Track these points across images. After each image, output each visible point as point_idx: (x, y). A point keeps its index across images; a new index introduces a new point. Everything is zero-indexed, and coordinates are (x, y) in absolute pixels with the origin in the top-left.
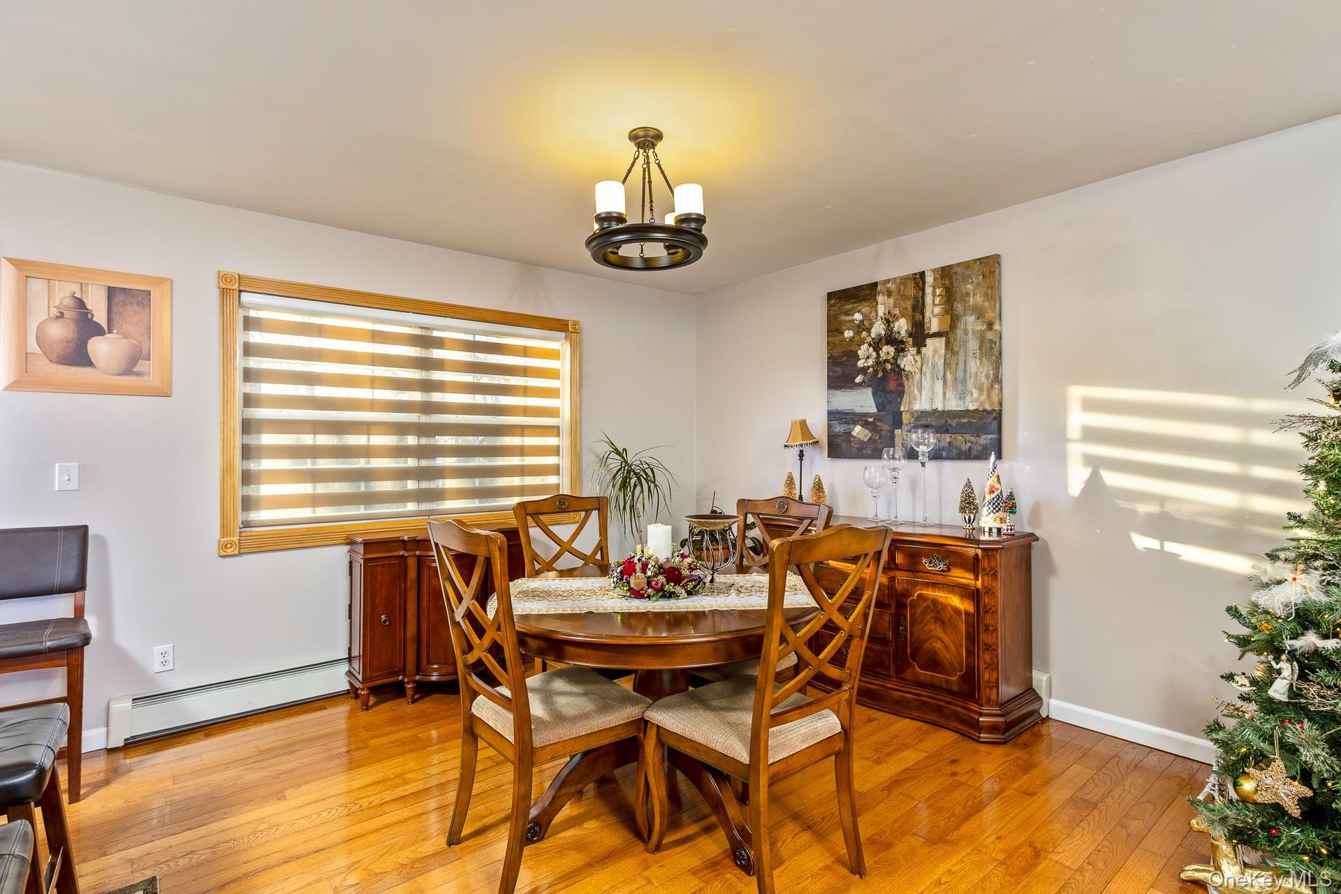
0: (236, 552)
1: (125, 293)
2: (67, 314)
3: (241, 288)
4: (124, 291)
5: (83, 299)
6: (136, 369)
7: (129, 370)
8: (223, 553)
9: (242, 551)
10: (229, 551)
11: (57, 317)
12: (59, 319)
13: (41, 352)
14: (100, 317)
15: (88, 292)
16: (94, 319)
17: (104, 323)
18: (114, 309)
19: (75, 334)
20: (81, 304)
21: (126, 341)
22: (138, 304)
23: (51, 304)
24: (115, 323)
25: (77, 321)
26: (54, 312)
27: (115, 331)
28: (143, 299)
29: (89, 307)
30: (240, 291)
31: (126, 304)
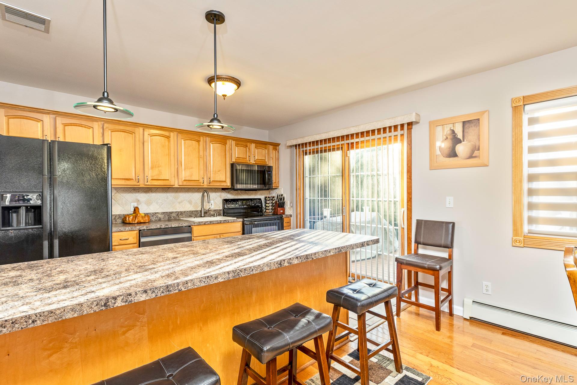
0: (522, 245)
1: (469, 123)
2: (449, 137)
3: (525, 103)
4: (469, 121)
5: (454, 130)
6: (474, 155)
7: (471, 157)
8: (514, 245)
9: (525, 245)
10: (518, 244)
11: (446, 139)
12: (446, 140)
13: (441, 154)
14: (460, 136)
15: (455, 126)
16: (458, 137)
17: (461, 138)
18: (465, 131)
19: (451, 145)
20: (453, 132)
21: (469, 143)
22: (474, 126)
23: (444, 134)
24: (465, 137)
25: (452, 139)
26: (445, 137)
27: (465, 140)
28: (476, 123)
29: (456, 132)
30: (524, 105)
31: (469, 127)
